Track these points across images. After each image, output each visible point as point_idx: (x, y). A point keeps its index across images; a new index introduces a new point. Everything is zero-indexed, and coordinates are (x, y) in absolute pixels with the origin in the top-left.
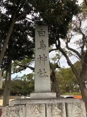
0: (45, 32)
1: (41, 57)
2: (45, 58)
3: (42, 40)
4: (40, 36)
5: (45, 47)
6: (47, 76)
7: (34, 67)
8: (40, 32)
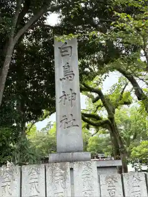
0: (71, 47)
1: (65, 95)
2: (73, 95)
3: (68, 63)
4: (63, 56)
5: (72, 76)
6: (78, 126)
8: (63, 48)
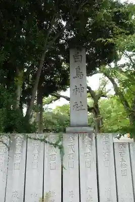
0: (81, 56)
1: (77, 87)
2: (82, 88)
3: (79, 67)
4: (75, 61)
5: (82, 75)
6: (84, 109)
7: (69, 97)
8: (76, 56)
